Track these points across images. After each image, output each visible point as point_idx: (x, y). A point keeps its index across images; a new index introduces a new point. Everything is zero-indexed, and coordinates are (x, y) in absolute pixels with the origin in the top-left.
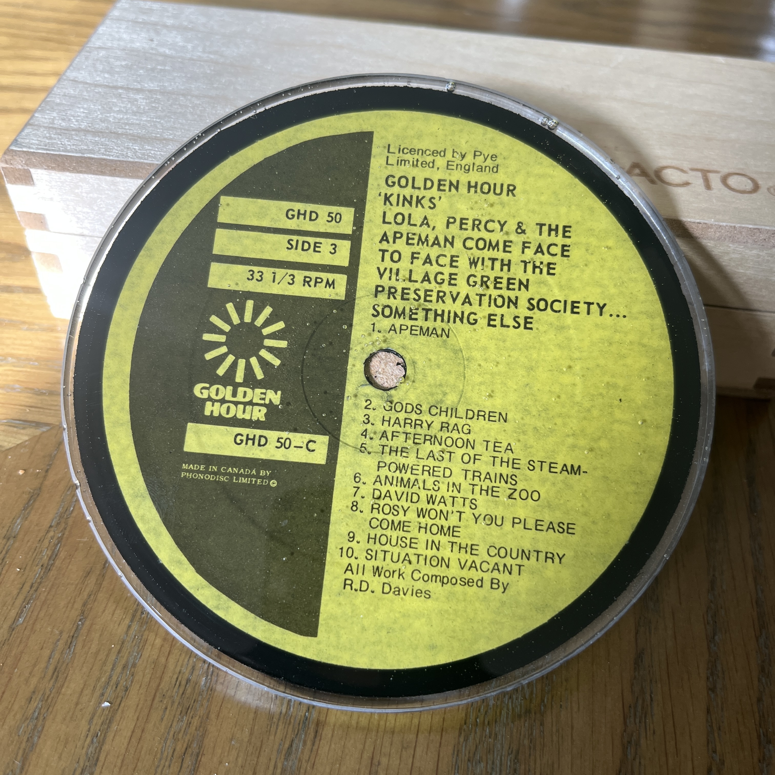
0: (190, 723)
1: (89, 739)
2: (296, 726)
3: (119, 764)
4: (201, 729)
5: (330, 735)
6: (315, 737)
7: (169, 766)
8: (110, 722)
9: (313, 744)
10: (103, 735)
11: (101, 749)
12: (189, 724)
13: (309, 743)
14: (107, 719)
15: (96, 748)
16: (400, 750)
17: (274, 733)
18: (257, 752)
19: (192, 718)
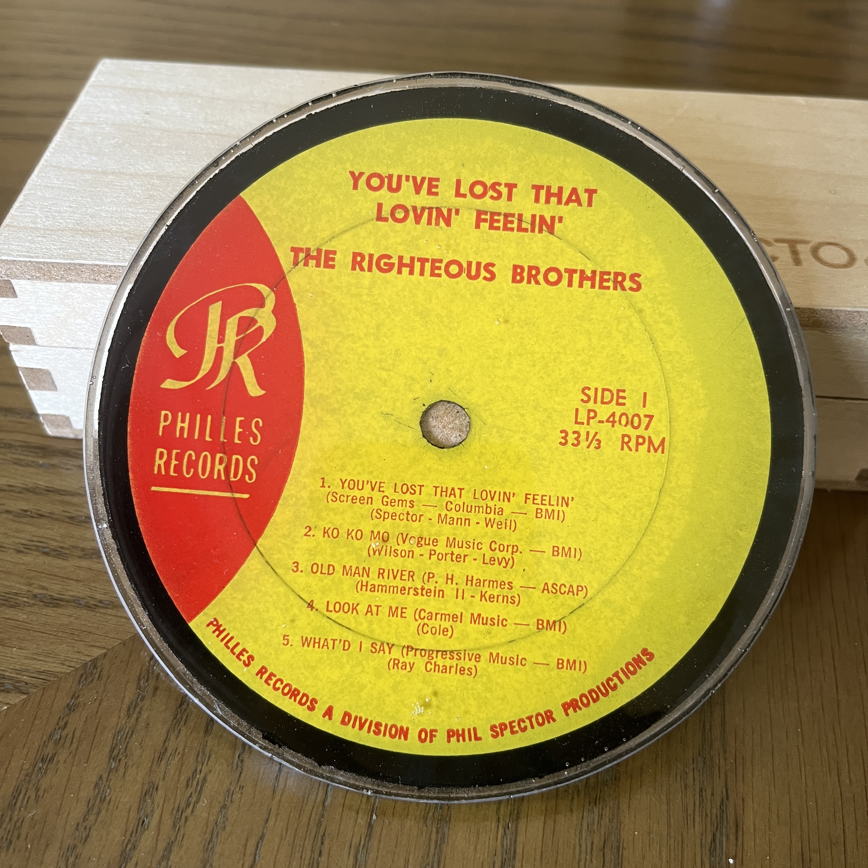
0: (602, 814)
1: (501, 830)
2: (714, 818)
3: (538, 857)
4: (615, 821)
5: (752, 830)
6: (737, 831)
7: (591, 860)
8: (518, 813)
9: (737, 839)
10: (514, 826)
11: (516, 841)
12: (601, 816)
13: (732, 837)
14: (514, 809)
15: (511, 839)
16: (829, 846)
17: (692, 827)
18: (680, 847)
19: (602, 808)
